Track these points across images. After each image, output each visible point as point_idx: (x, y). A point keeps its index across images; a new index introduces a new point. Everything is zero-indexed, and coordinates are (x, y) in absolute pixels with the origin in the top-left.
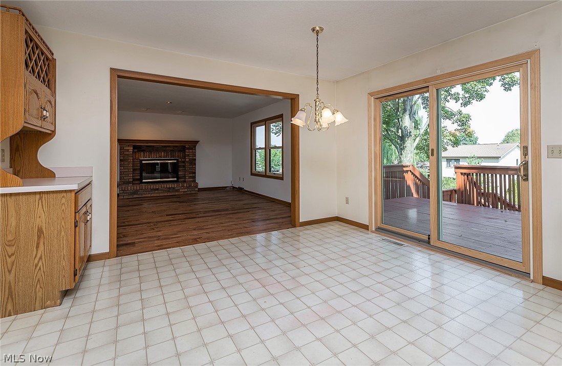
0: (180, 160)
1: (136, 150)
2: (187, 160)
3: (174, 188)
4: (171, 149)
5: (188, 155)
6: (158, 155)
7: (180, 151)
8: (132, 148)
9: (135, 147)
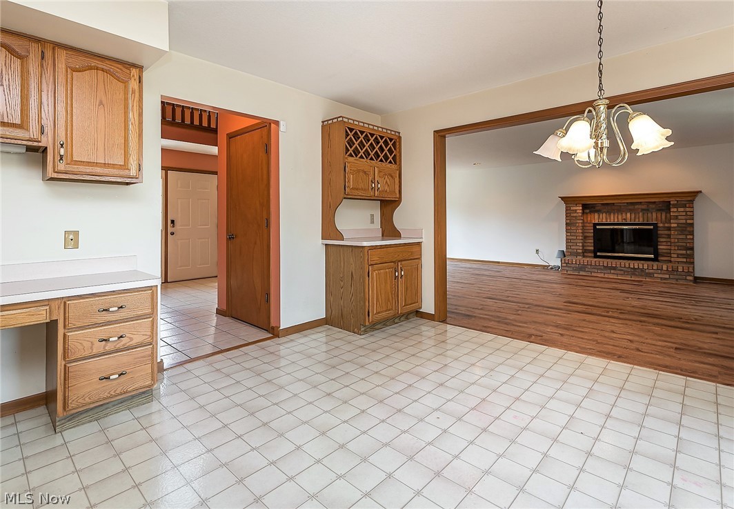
0: (661, 225)
1: (588, 211)
2: (673, 225)
3: (642, 270)
4: (644, 207)
5: (676, 217)
6: (620, 217)
7: (660, 210)
8: (581, 208)
9: (585, 207)
